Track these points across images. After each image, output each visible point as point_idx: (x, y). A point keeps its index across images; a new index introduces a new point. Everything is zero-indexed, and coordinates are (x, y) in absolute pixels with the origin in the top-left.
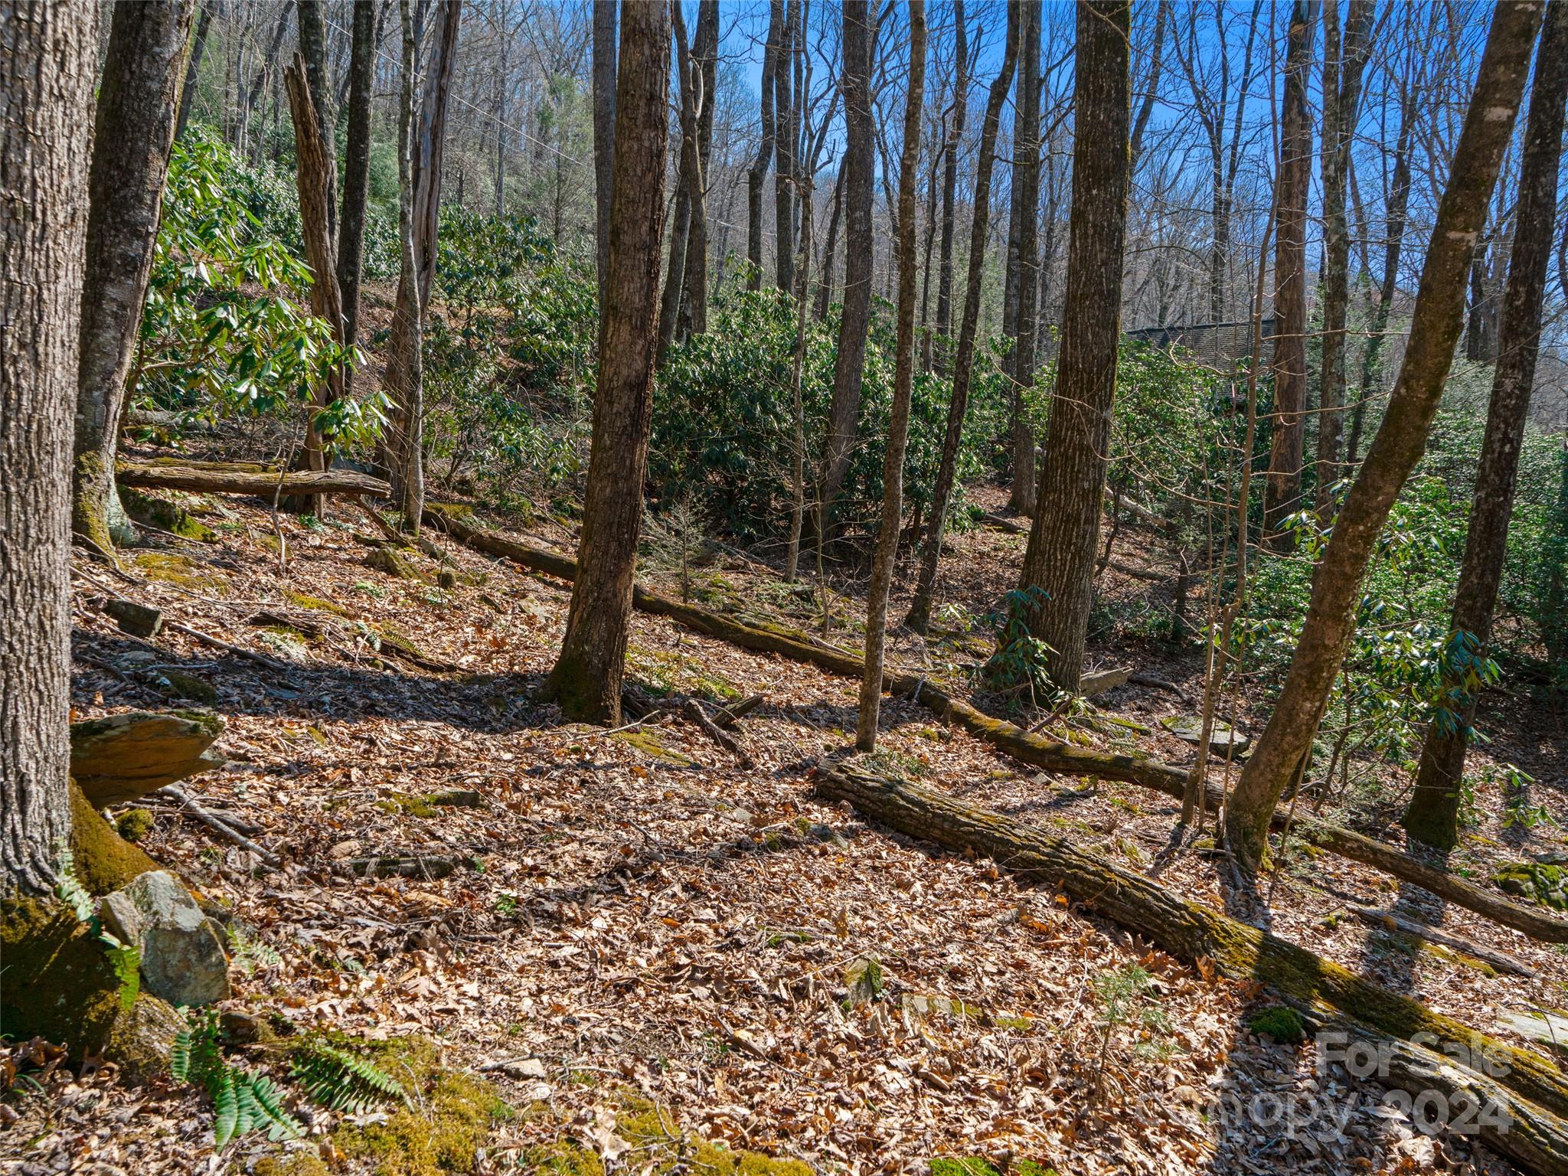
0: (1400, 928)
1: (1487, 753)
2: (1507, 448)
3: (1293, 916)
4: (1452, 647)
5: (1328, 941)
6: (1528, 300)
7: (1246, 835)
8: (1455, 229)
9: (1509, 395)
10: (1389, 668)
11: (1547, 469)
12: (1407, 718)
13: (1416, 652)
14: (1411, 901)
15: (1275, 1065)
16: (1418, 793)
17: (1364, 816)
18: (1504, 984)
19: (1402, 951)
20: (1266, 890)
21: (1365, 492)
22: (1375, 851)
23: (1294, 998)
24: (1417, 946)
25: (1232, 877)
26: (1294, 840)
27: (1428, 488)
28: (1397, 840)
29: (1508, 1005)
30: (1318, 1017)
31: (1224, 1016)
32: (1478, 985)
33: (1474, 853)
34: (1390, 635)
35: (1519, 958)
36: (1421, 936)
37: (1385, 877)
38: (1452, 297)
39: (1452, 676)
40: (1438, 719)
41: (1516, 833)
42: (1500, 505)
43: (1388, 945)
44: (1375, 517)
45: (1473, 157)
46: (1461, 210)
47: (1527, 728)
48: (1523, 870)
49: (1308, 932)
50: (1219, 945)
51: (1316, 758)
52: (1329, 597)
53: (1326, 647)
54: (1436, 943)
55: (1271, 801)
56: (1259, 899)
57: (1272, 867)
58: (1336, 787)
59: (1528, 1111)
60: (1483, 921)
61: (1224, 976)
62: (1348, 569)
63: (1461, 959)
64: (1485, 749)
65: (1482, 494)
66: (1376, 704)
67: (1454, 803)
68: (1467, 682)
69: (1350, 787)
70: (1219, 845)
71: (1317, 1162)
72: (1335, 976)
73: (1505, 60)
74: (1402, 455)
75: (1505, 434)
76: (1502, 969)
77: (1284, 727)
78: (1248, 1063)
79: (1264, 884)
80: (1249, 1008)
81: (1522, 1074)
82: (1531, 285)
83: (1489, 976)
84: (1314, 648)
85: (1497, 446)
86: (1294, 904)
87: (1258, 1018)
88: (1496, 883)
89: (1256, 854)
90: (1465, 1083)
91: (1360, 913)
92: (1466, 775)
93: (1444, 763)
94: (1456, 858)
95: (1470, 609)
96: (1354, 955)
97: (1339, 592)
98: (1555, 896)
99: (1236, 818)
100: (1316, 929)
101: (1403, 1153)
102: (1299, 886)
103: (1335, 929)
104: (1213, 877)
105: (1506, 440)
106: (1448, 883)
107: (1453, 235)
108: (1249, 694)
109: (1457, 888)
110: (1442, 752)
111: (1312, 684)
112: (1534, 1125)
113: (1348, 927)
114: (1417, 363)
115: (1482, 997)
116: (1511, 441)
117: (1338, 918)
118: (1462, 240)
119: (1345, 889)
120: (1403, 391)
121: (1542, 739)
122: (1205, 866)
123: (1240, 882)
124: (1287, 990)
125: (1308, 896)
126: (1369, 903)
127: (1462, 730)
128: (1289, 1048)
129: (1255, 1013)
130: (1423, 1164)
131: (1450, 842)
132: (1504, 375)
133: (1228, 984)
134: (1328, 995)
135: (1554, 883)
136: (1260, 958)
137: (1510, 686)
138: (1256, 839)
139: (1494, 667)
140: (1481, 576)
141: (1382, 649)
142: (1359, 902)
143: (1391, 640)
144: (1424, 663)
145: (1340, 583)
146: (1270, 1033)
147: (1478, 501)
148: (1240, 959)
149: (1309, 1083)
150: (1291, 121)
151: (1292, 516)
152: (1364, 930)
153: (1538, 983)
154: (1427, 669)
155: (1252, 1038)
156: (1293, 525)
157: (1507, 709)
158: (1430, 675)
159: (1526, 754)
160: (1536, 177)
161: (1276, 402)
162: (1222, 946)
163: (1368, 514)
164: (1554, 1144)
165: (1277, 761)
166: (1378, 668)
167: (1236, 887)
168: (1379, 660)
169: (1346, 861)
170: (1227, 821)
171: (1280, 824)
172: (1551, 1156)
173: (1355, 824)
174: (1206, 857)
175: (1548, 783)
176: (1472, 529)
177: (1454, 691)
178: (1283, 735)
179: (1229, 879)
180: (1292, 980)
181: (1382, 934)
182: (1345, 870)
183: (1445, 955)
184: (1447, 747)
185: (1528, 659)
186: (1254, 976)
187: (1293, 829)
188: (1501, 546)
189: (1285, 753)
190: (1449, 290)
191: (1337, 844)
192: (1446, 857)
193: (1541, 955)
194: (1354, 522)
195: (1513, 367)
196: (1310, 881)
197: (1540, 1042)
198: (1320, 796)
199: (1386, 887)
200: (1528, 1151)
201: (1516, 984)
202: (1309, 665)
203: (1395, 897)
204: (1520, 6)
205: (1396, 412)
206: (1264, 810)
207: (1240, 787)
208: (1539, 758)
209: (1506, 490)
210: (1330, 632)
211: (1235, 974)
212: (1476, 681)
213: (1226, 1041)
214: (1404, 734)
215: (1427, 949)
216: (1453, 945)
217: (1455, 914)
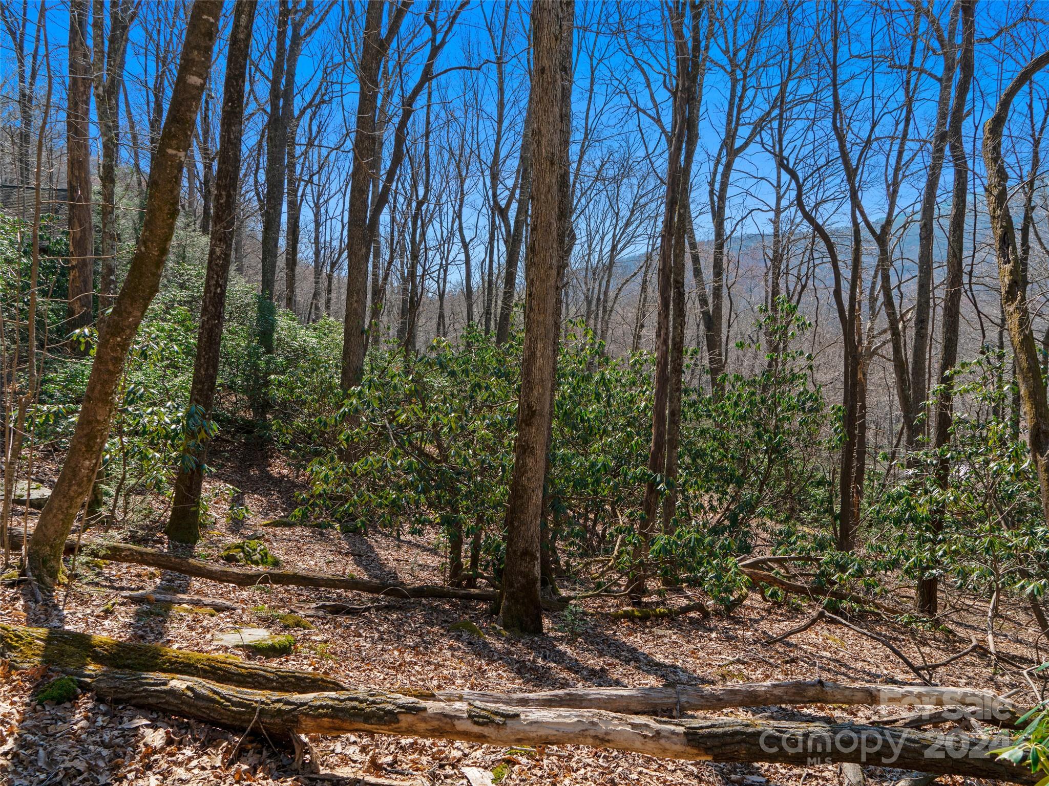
0: (157, 600)
1: (220, 479)
2: (219, 290)
3: (80, 611)
4: (189, 415)
5: (106, 622)
6: (227, 201)
7: (44, 562)
8: (171, 147)
9: (219, 258)
10: (152, 432)
11: (248, 304)
12: (165, 463)
13: (167, 420)
14: (168, 581)
15: (55, 720)
16: (174, 511)
17: (140, 532)
18: (220, 618)
19: (158, 615)
20: (61, 598)
21: (120, 315)
22: (141, 554)
23: (71, 668)
24: (169, 609)
25: (33, 594)
26: (83, 559)
27: (179, 314)
28: (162, 543)
29: (221, 630)
30: (89, 676)
31: (16, 699)
32: (204, 624)
33: (211, 542)
34: (150, 410)
35: (231, 600)
36: (172, 602)
37: (152, 569)
38: (172, 192)
39: (191, 434)
40: (183, 462)
41: (236, 525)
42: (216, 326)
43: (148, 614)
44: (128, 332)
45: (181, 104)
46: (174, 136)
47: (242, 461)
48: (237, 547)
49: (92, 619)
50: (11, 648)
51: (105, 498)
52: (99, 387)
53: (98, 422)
54: (180, 604)
55: (63, 534)
56: (55, 606)
57: (66, 581)
58: (119, 515)
59: (219, 690)
60: (213, 583)
61: (17, 669)
62: (111, 367)
63: (196, 610)
64: (218, 477)
65: (205, 318)
66: (144, 457)
67: (196, 513)
68: (199, 437)
69: (130, 514)
70: (23, 574)
71: (85, 775)
72: (102, 645)
73: (198, 47)
74: (144, 291)
75: (217, 281)
76: (219, 609)
77: (70, 480)
78: (35, 726)
79: (60, 594)
80: (37, 686)
81: (220, 669)
82: (229, 192)
83: (212, 616)
84: (89, 423)
85: (212, 288)
86: (84, 603)
87: (43, 692)
88: (222, 558)
89: (53, 574)
90: (184, 686)
91: (131, 597)
92: (204, 494)
93: (189, 489)
94: (199, 549)
95: (201, 390)
96: (124, 626)
97: (105, 383)
98: (255, 558)
99: (36, 552)
100: (98, 616)
101: (146, 745)
102: (89, 589)
103: (112, 613)
104: (18, 599)
105: (217, 285)
106: (189, 564)
107: (170, 151)
108: (57, 459)
109: (195, 566)
110: (188, 483)
111: (89, 448)
112: (223, 697)
113: (123, 608)
114: (151, 231)
115: (207, 630)
116: (220, 286)
117: (113, 605)
118: (176, 155)
119: (124, 583)
120: (143, 249)
121: (251, 466)
122: (10, 592)
123: (40, 596)
124: (67, 664)
125: (95, 595)
126: (139, 589)
127: (199, 467)
128: (68, 705)
129: (41, 688)
130: (158, 747)
131: (196, 538)
132: (215, 245)
133: (20, 674)
134: (98, 659)
135: (255, 550)
136: (46, 648)
137: (233, 437)
138: (53, 563)
139: (215, 426)
140: (206, 370)
141: (146, 420)
142: (133, 590)
143: (151, 413)
144: (173, 426)
145: (106, 377)
146: (52, 699)
147: (203, 323)
148: (30, 653)
149: (83, 723)
150: (75, 48)
151: (77, 331)
152: (134, 608)
153: (239, 611)
154: (175, 430)
155: (38, 708)
156: (79, 336)
157: (231, 450)
158: (177, 434)
159: (242, 476)
160: (230, 125)
161: (72, 249)
162: (15, 648)
163: (123, 330)
164: (234, 704)
165: (66, 505)
166: (144, 432)
167: (36, 602)
168: (144, 427)
169: (125, 565)
170: (29, 554)
171: (71, 549)
172: (233, 711)
173: (133, 538)
174: (12, 585)
175: (254, 492)
176: (200, 340)
177: (191, 442)
178: (70, 486)
179: (31, 597)
180: (70, 656)
181: (145, 607)
182: (124, 571)
183: (186, 610)
184: (191, 479)
185: (242, 419)
186: (42, 662)
187: (80, 551)
188: (217, 351)
189: (72, 499)
190: (169, 186)
191: (115, 554)
192: (193, 548)
193: (245, 594)
194: (114, 335)
195: (220, 240)
196: (97, 584)
197: (237, 646)
198: (108, 523)
199: (152, 576)
200: (220, 714)
201: (227, 616)
202: (86, 435)
203: (158, 581)
204: (205, 17)
205: (138, 262)
206: (58, 541)
207: (39, 528)
208: (249, 478)
209: (219, 316)
210: (100, 411)
211: (26, 665)
212: (204, 436)
213: (17, 717)
214: (163, 475)
215: (176, 610)
216: (190, 602)
217: (196, 583)
